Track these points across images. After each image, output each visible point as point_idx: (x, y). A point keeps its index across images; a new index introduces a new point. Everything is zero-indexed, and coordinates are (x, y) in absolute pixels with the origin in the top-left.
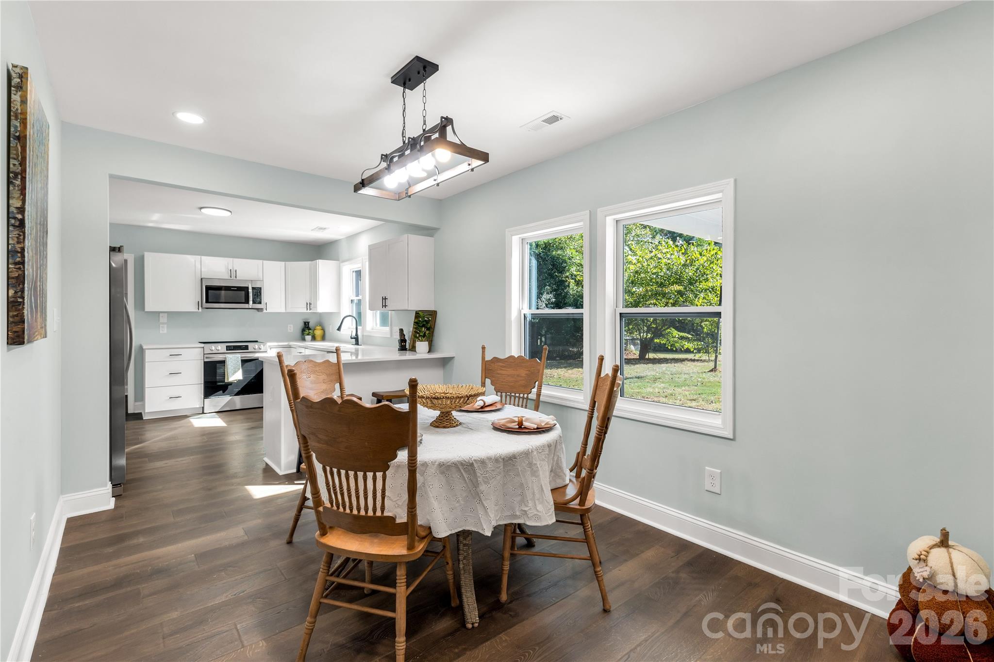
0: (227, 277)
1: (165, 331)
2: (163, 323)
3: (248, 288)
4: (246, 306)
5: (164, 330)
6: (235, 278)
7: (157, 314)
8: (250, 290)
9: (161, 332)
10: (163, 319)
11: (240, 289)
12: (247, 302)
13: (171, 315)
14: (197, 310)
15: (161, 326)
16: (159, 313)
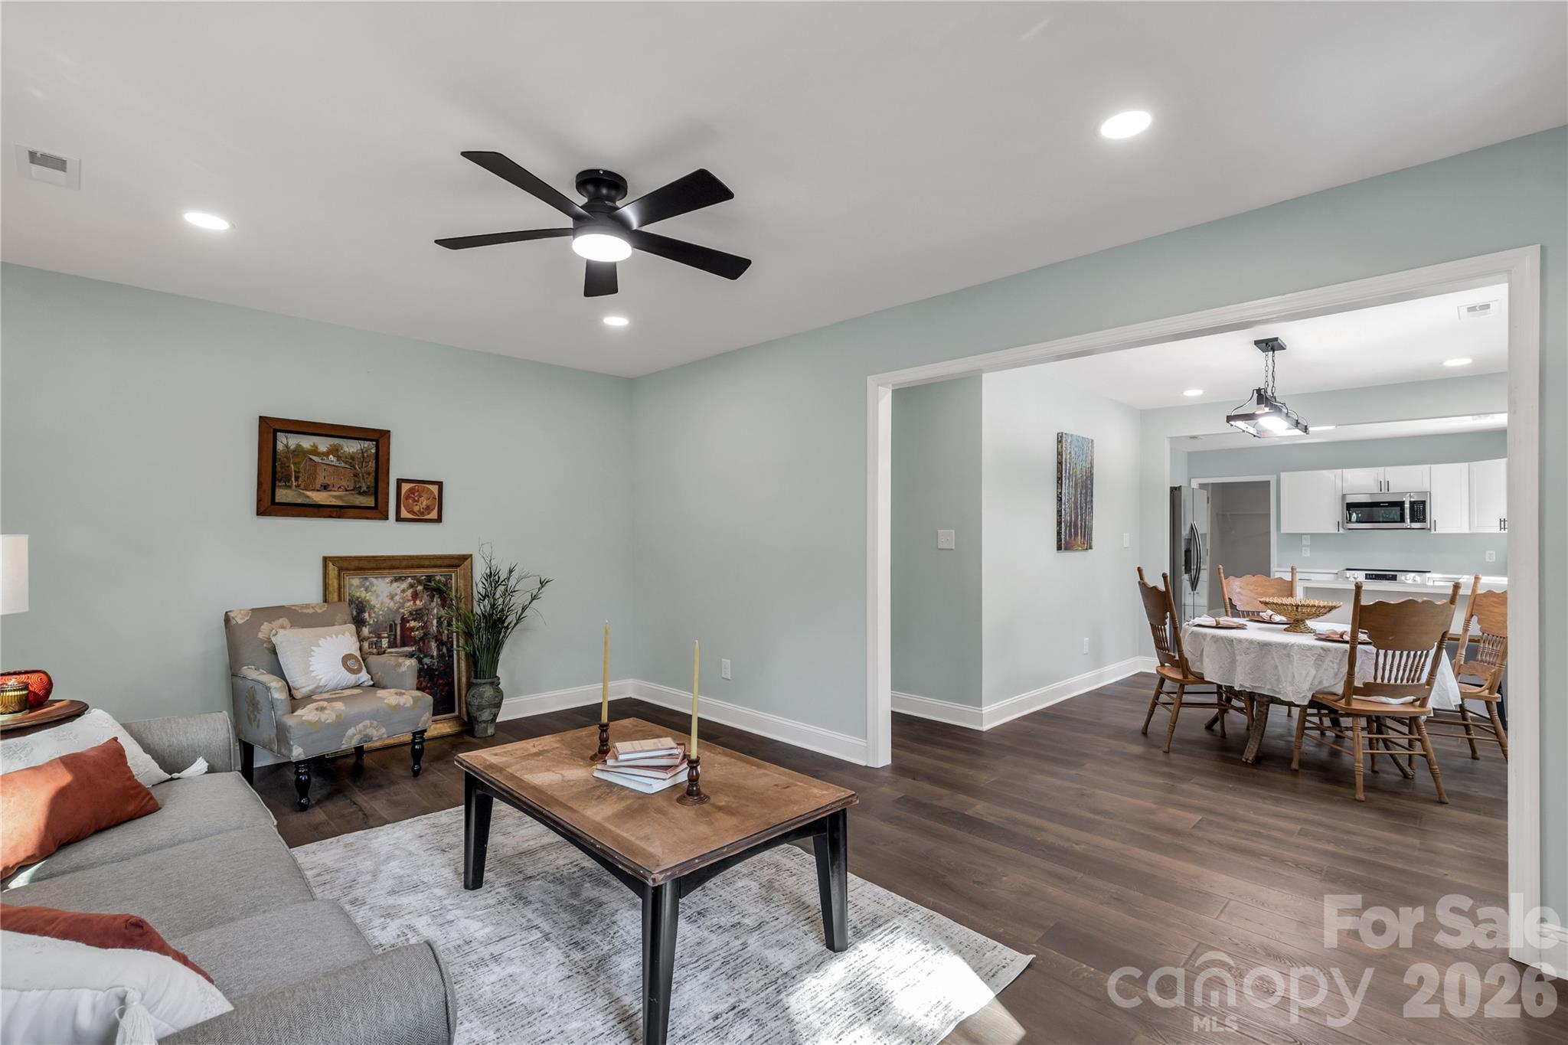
0: (1376, 490)
1: (1309, 555)
2: (1305, 546)
3: (1403, 503)
4: (1403, 525)
5: (1307, 553)
6: (1387, 492)
7: (1299, 536)
8: (1407, 506)
9: (1304, 555)
10: (1306, 541)
11: (1392, 504)
12: (1402, 520)
13: (1314, 536)
14: (1337, 532)
15: (1304, 548)
16: (1302, 534)
